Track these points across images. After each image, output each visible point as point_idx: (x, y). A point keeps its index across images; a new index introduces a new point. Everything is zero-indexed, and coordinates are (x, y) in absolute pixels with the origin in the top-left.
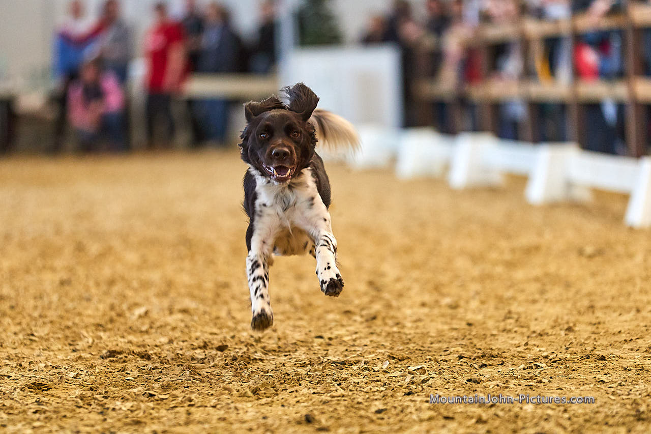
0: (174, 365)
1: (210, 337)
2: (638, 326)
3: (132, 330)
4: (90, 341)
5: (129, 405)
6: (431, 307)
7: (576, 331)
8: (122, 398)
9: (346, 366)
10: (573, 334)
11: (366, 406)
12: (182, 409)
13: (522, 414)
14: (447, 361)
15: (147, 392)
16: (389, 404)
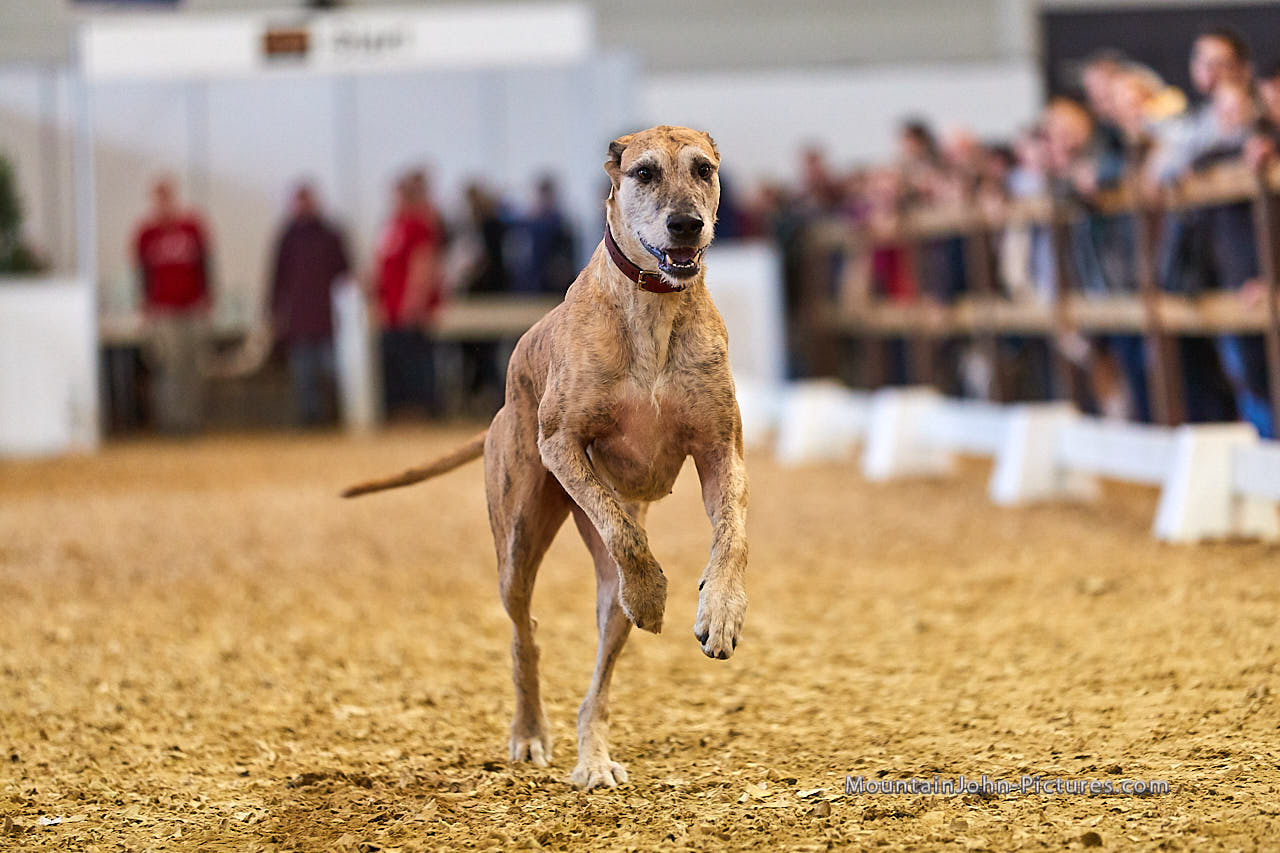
4: (272, 756)
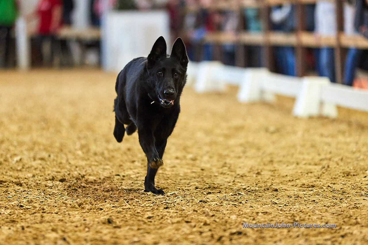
0: (35, 189)
1: (56, 174)
2: (297, 172)
3: (12, 169)
5: (8, 211)
6: (181, 160)
7: (262, 175)
8: (5, 208)
9: (132, 192)
10: (260, 176)
11: (142, 214)
12: (39, 214)
13: (229, 221)
14: (189, 190)
15: (19, 204)
16: (155, 214)
